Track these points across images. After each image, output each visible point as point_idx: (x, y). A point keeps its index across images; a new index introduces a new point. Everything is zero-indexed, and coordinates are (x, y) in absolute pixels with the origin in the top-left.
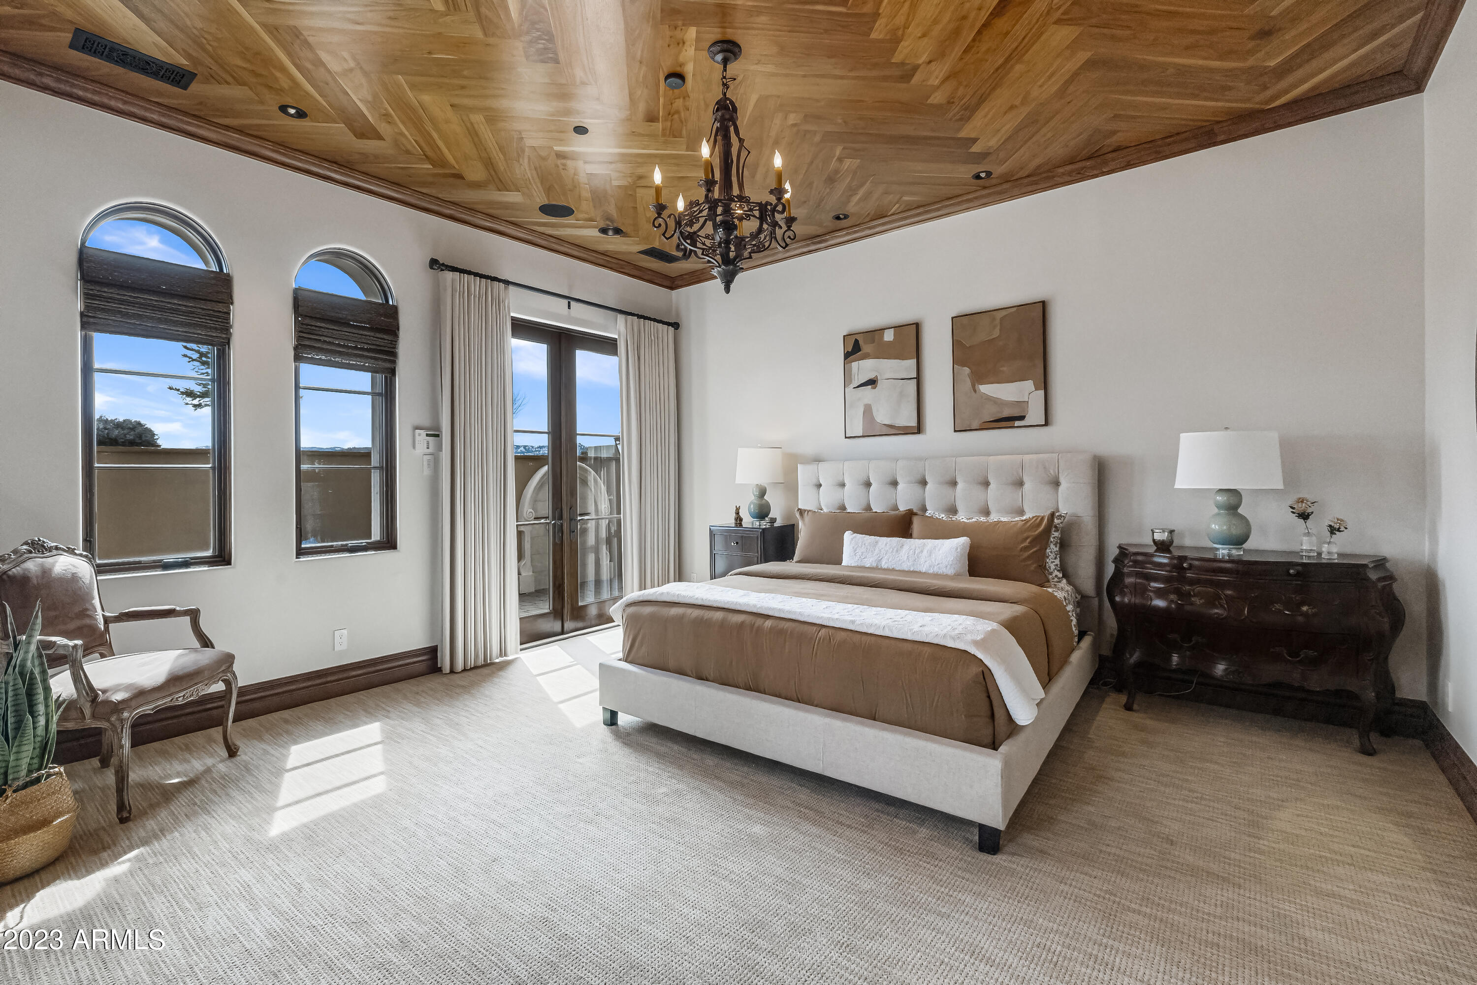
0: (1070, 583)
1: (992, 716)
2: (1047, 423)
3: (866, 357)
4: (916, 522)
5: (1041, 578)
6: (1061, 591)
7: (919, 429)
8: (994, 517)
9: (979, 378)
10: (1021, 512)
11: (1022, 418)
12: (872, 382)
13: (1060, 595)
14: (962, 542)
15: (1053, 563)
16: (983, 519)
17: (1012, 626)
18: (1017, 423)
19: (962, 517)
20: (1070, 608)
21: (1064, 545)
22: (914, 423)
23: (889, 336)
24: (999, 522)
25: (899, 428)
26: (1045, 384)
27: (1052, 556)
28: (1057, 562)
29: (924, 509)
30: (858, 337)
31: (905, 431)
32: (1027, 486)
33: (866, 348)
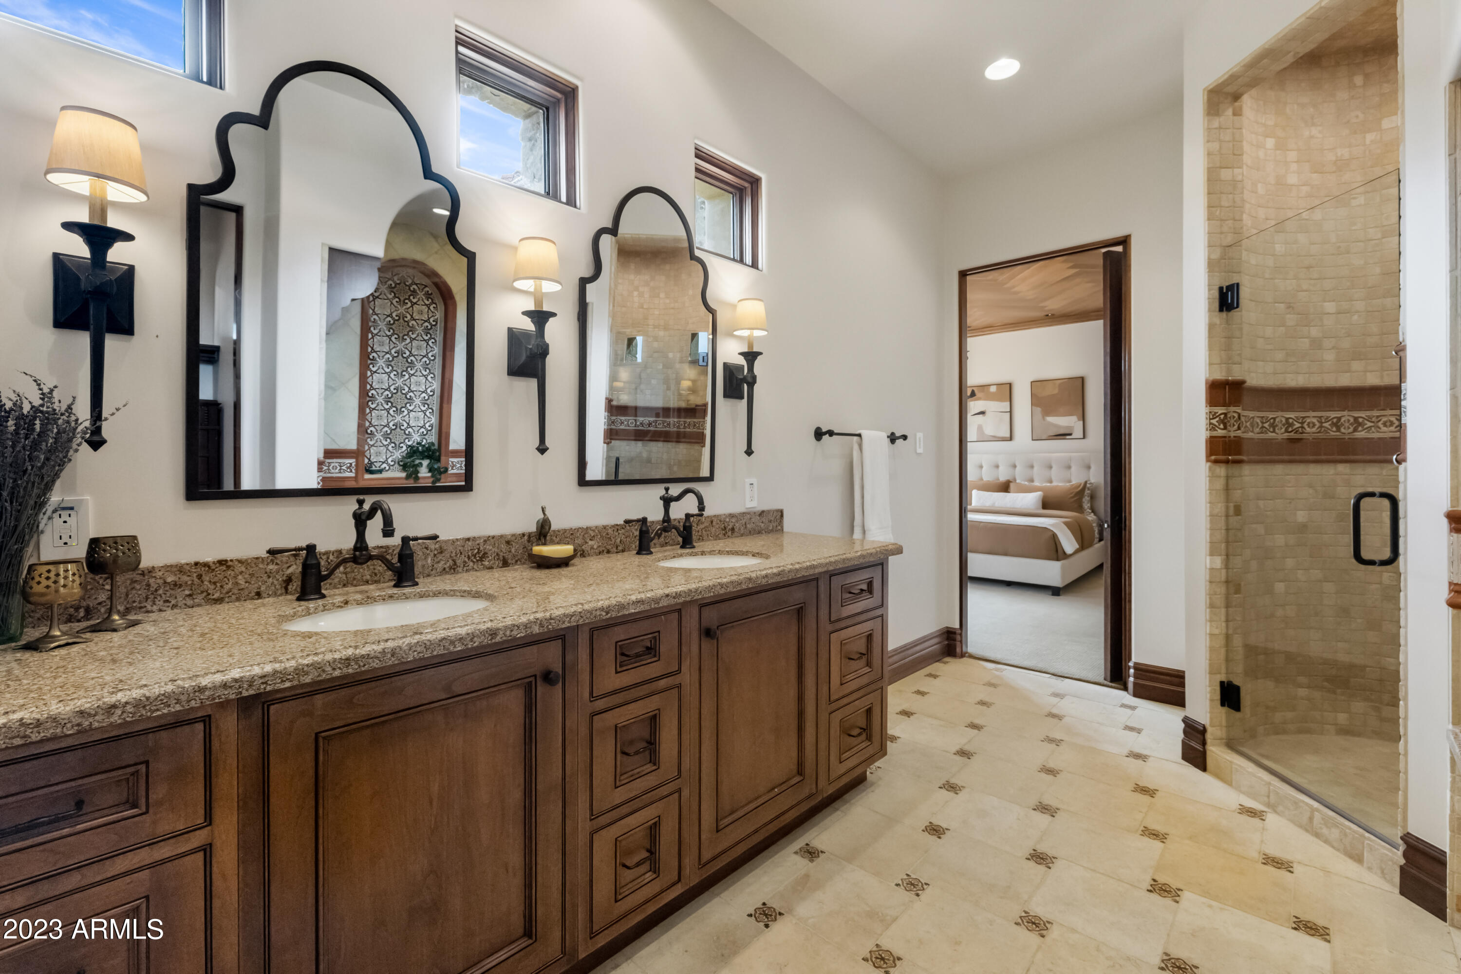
0: (1095, 514)
1: (1057, 551)
2: (1084, 437)
3: (979, 399)
4: (1012, 485)
5: (1080, 509)
6: (1091, 517)
7: (1011, 438)
8: (1055, 484)
9: (1047, 412)
10: (1070, 481)
11: (1070, 434)
12: (983, 413)
13: (1090, 518)
14: (1039, 494)
15: (1086, 505)
16: (1049, 484)
17: (1067, 524)
18: (1068, 437)
19: (1037, 484)
20: (1094, 525)
21: (1092, 497)
22: (1008, 435)
23: (993, 389)
24: (1057, 486)
25: (999, 437)
26: (1083, 418)
27: (1086, 502)
28: (1089, 505)
29: (1015, 480)
30: (974, 388)
31: (1003, 439)
32: (1073, 469)
33: (978, 394)
